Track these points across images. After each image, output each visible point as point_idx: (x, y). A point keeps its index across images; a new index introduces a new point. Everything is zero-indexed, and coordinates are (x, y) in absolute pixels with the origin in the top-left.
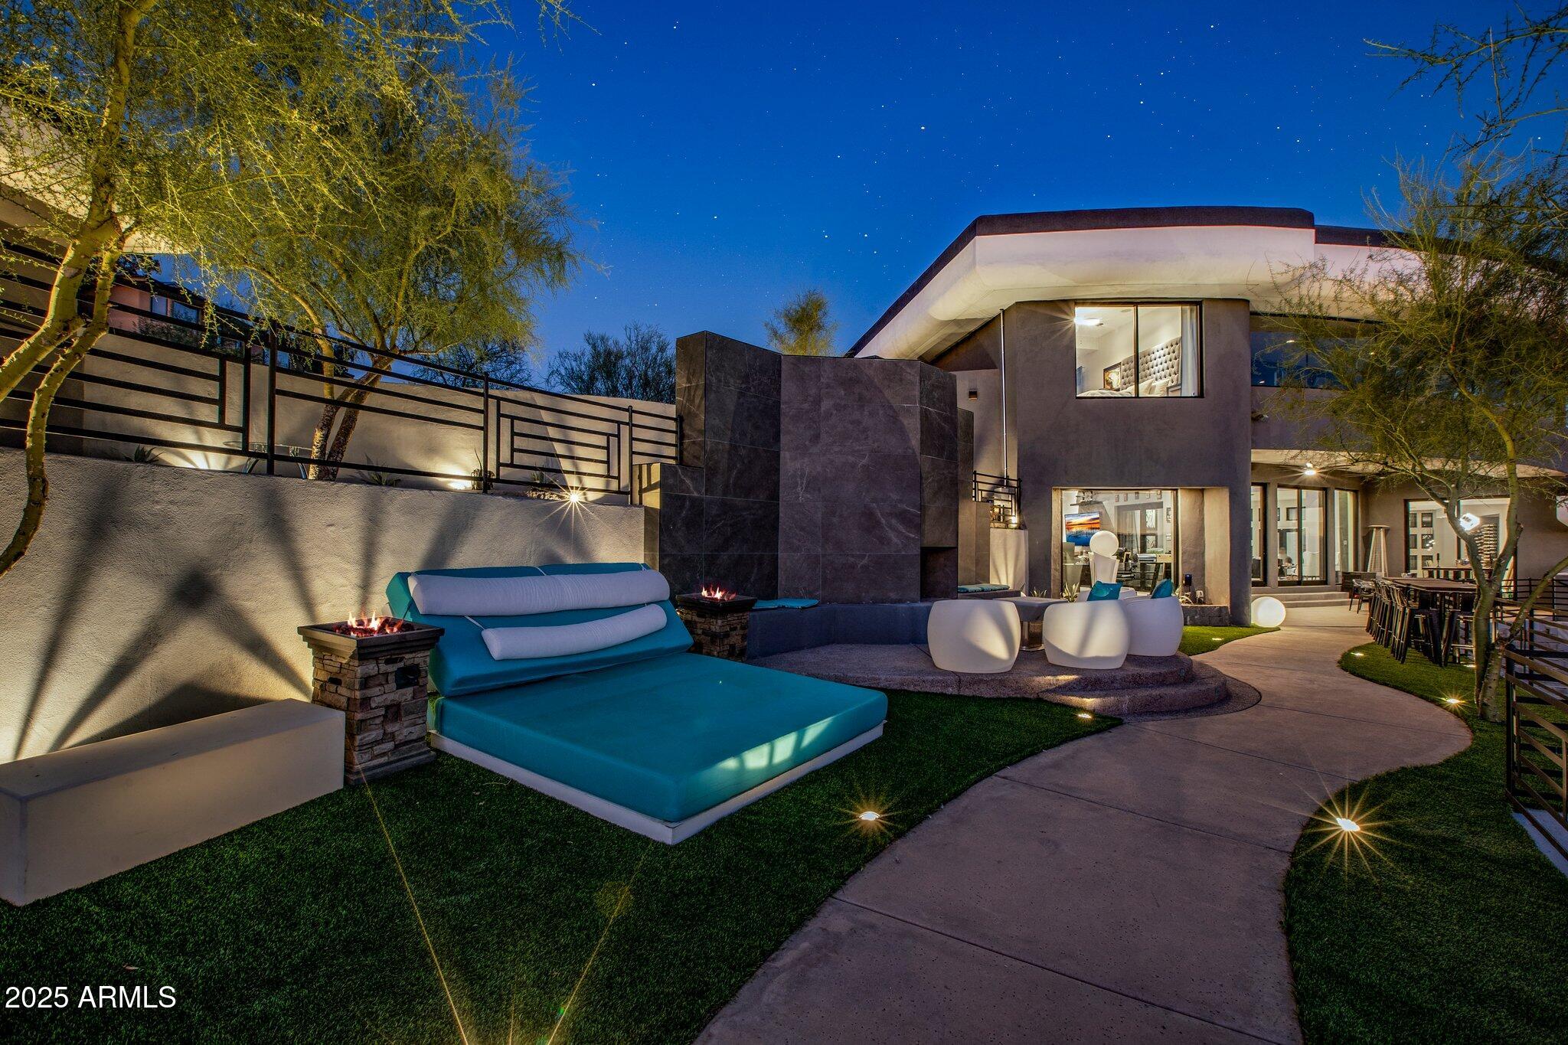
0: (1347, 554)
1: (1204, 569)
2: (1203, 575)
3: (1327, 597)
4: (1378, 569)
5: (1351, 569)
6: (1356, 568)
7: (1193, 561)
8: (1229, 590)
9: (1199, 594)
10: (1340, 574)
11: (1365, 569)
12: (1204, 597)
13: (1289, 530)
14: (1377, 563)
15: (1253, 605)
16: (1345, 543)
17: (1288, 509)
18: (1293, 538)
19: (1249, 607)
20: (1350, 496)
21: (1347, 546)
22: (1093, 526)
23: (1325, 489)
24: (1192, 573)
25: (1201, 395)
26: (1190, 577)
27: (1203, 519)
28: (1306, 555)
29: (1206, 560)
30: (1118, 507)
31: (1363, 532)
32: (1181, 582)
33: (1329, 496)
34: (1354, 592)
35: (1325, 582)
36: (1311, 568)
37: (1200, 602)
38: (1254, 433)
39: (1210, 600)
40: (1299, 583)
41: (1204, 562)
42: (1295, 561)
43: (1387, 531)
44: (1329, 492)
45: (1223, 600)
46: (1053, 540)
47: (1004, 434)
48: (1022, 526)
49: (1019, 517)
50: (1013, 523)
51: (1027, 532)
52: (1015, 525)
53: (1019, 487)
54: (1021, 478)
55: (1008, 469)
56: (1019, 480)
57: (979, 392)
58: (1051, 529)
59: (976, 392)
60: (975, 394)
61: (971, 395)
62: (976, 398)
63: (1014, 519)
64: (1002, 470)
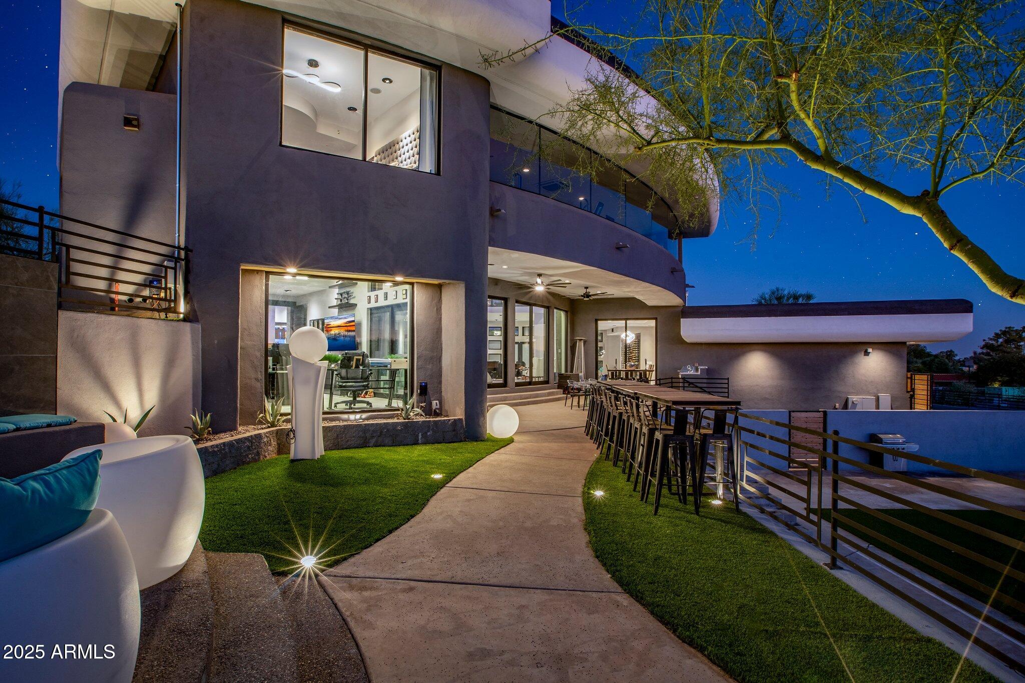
0: (561, 359)
1: (441, 376)
2: (440, 383)
3: (549, 394)
4: (579, 371)
5: (563, 372)
6: (566, 371)
7: (430, 367)
8: (464, 400)
9: (435, 404)
10: (557, 375)
11: (572, 371)
12: (441, 409)
13: (523, 343)
14: (579, 366)
15: (488, 415)
16: (559, 351)
17: (523, 328)
18: (526, 347)
19: (484, 417)
20: (563, 314)
21: (561, 353)
22: (350, 328)
23: (548, 308)
24: (428, 381)
25: (438, 173)
26: (426, 386)
27: (440, 319)
28: (535, 360)
29: (443, 365)
30: (371, 309)
31: (571, 343)
32: (416, 391)
33: (551, 313)
34: (566, 389)
35: (547, 382)
36: (538, 372)
37: (437, 414)
38: (492, 229)
39: (447, 411)
40: (530, 383)
41: (441, 368)
42: (527, 365)
43: (585, 342)
44: (551, 310)
45: (458, 412)
46: (242, 339)
47: (178, 185)
48: (191, 317)
49: (188, 303)
50: (179, 313)
51: (198, 327)
52: (182, 316)
53: (187, 259)
54: (190, 247)
55: (179, 236)
56: (186, 249)
57: (142, 120)
58: (238, 323)
59: (137, 120)
60: (135, 123)
61: (128, 122)
62: (137, 129)
63: (182, 307)
64: (175, 237)
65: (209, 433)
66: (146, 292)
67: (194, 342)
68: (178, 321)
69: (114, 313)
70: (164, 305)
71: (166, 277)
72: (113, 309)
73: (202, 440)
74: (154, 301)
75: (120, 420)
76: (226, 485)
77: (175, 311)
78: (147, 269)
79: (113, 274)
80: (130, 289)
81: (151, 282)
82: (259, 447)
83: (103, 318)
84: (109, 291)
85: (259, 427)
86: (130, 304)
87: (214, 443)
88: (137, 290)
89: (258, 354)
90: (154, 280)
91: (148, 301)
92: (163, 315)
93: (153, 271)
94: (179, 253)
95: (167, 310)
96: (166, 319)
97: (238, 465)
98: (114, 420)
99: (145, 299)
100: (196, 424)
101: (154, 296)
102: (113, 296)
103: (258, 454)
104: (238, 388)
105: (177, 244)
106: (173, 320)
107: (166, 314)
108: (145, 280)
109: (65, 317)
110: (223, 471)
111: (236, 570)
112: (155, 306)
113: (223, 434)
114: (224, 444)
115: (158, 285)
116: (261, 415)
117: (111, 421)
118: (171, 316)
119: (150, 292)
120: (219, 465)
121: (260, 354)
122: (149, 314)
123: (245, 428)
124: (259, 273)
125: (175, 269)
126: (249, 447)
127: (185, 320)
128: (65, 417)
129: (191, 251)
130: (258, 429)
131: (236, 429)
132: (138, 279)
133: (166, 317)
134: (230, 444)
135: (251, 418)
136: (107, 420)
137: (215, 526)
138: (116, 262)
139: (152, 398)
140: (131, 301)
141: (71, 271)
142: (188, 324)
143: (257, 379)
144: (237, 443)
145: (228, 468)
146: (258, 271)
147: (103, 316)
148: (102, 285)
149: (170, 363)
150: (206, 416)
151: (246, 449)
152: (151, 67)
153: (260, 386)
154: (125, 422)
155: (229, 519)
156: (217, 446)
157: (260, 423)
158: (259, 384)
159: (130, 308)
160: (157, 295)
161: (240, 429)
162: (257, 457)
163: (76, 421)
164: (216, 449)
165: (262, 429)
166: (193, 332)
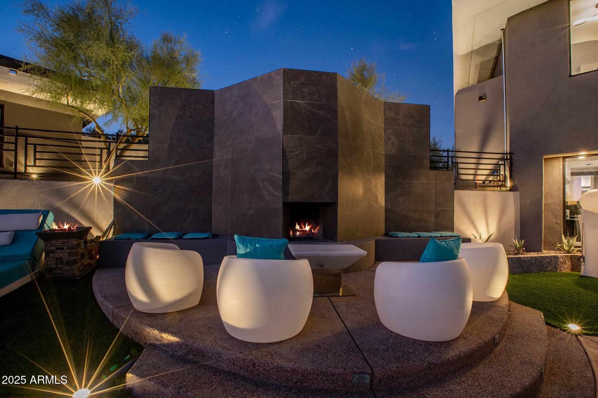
46: (546, 199)
47: (505, 121)
48: (513, 189)
49: (512, 181)
50: (507, 187)
51: (518, 193)
52: (509, 188)
53: (511, 159)
54: (512, 152)
55: (507, 147)
56: (511, 153)
57: (487, 95)
58: (542, 190)
59: (485, 96)
60: (483, 97)
61: (481, 98)
62: (485, 100)
63: (509, 184)
64: (505, 148)
65: (523, 251)
66: (491, 178)
67: (515, 201)
68: (507, 191)
69: (476, 189)
70: (500, 183)
71: (500, 170)
72: (476, 188)
73: (519, 254)
74: (495, 182)
75: (478, 238)
76: (531, 279)
77: (505, 186)
78: (491, 167)
79: (476, 172)
80: (483, 178)
81: (493, 173)
82: (557, 263)
83: (471, 192)
84: (474, 180)
85: (559, 252)
86: (484, 185)
87: (525, 256)
88: (486, 178)
89: (558, 208)
90: (495, 172)
91: (492, 182)
92: (499, 188)
93: (494, 167)
94: (507, 156)
95: (500, 186)
96: (501, 191)
97: (541, 271)
98: (476, 238)
99: (490, 181)
100: (516, 245)
101: (495, 179)
102: (476, 181)
103: (556, 268)
104: (543, 227)
105: (506, 151)
106: (504, 191)
107: (500, 188)
108: (490, 172)
109: (456, 192)
110: (531, 272)
111: (524, 313)
112: (496, 184)
113: (533, 253)
114: (532, 257)
115: (497, 174)
116: (559, 245)
117: (474, 238)
118: (503, 189)
119: (493, 178)
120: (528, 268)
121: (559, 208)
122: (492, 188)
123: (548, 252)
124: (558, 159)
125: (504, 165)
126: (548, 262)
127: (510, 190)
128: (457, 234)
129: (513, 154)
130: (557, 253)
131: (541, 251)
132: (487, 172)
133: (501, 190)
134: (536, 258)
135: (552, 246)
136: (472, 237)
137: (520, 295)
138: (477, 166)
139: (493, 229)
140: (484, 183)
141: (459, 173)
142: (512, 193)
143: (557, 223)
144: (540, 258)
145: (534, 272)
146: (556, 158)
147: (471, 191)
148: (471, 177)
149: (502, 212)
150: (521, 241)
151: (547, 263)
152: (491, 65)
153: (560, 228)
154: (480, 239)
155: (528, 294)
156: (527, 258)
157: (559, 250)
158: (558, 227)
159: (484, 186)
160: (496, 178)
161: (544, 251)
162: (555, 270)
163: (460, 236)
164: (526, 259)
165: (560, 253)
166: (515, 197)
